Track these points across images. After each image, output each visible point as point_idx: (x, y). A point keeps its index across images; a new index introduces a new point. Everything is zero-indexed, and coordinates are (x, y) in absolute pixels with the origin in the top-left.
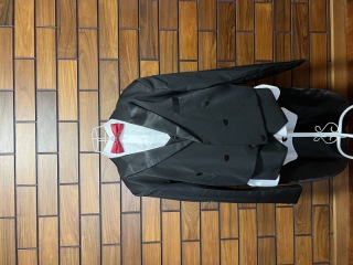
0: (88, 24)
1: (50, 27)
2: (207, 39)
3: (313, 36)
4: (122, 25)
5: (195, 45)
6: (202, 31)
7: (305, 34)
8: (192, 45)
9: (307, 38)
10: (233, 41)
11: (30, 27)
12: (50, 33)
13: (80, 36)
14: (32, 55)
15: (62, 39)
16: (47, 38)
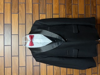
0: (22, 2)
1: (9, 3)
2: (62, 7)
3: (98, 6)
4: (34, 2)
5: (58, 9)
6: (60, 4)
7: (95, 5)
8: (57, 9)
9: (96, 7)
10: (71, 8)
11: (2, 3)
12: (9, 5)
13: (19, 6)
14: (3, 12)
15: (13, 7)
16: (8, 6)
